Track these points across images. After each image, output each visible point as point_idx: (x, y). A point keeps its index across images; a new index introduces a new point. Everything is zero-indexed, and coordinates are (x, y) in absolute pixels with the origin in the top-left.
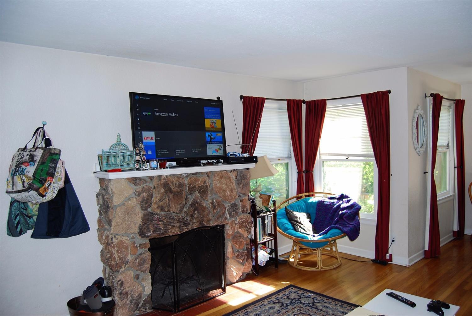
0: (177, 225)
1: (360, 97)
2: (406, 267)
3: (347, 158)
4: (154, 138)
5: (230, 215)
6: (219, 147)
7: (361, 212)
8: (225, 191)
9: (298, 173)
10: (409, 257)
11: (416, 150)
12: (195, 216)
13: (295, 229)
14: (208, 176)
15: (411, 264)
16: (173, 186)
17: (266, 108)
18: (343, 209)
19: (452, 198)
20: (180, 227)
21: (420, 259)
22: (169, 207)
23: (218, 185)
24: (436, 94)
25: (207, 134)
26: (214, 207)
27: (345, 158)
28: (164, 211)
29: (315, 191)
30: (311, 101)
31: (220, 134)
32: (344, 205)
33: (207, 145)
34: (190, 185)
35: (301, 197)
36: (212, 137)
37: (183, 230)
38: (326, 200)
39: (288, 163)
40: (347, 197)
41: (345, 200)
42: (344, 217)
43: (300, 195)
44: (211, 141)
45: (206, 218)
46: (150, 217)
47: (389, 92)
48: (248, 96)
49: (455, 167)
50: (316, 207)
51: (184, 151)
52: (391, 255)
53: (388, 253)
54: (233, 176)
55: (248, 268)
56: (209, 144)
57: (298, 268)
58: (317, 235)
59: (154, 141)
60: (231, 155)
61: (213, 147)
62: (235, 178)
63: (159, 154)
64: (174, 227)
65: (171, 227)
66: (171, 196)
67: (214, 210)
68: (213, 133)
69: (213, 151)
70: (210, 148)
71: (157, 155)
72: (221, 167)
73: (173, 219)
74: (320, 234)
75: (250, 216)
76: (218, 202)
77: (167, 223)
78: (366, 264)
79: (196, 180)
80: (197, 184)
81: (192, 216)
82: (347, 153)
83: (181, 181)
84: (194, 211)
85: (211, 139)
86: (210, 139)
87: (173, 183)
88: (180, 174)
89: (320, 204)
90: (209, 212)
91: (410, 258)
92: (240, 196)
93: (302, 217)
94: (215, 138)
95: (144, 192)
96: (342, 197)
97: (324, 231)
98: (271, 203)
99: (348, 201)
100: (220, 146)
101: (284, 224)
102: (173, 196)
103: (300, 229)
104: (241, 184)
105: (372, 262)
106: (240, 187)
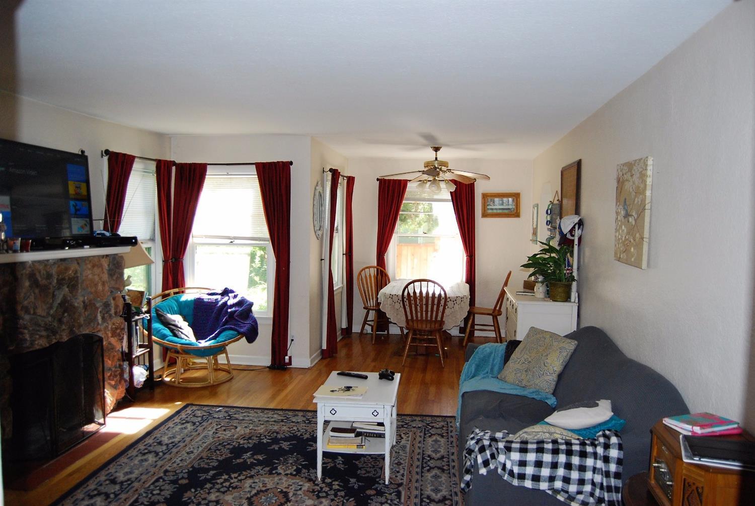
0: (44, 333)
1: (254, 166)
2: (308, 369)
3: (232, 242)
4: (9, 207)
5: (103, 318)
6: (84, 223)
7: (254, 309)
8: (96, 285)
9: (163, 261)
10: (310, 358)
11: (315, 232)
12: (65, 320)
13: (175, 335)
14: (78, 263)
15: (312, 365)
16: (41, 277)
17: (134, 170)
18: (231, 306)
19: (340, 290)
20: (48, 337)
21: (319, 359)
22: (35, 308)
23: (90, 276)
24: (334, 169)
25: (71, 203)
26: (85, 307)
27: (228, 241)
28: (29, 314)
29: (187, 286)
30: (184, 163)
31: (86, 203)
32: (231, 302)
33: (72, 219)
34: (59, 276)
35: (169, 295)
36: (77, 208)
37: (52, 341)
38: (206, 298)
39: (151, 247)
40: (232, 292)
41: (231, 295)
42: (235, 316)
43: (167, 292)
44: (75, 214)
45: (78, 323)
47: (291, 163)
48: (115, 151)
49: (343, 254)
50: (192, 306)
52: (290, 358)
53: (287, 356)
54: (105, 263)
55: (121, 392)
56: (74, 218)
57: (182, 386)
58: (204, 341)
59: (10, 210)
60: (98, 234)
61: (78, 222)
62: (107, 266)
63: (16, 230)
64: (41, 336)
65: (37, 337)
66: (37, 291)
67: (85, 311)
68: (77, 202)
69: (80, 228)
70: (75, 223)
71: (13, 231)
72: (87, 252)
73: (40, 326)
74: (208, 339)
75: (122, 320)
76: (90, 301)
77: (32, 332)
78: (262, 371)
79: (67, 269)
80: (67, 274)
81: (60, 321)
82: (232, 235)
83: (48, 270)
84: (63, 314)
85: (76, 210)
86: (74, 210)
87: (40, 272)
88: (46, 260)
89: (198, 302)
90: (80, 315)
91: (313, 357)
92: (112, 292)
93: (178, 319)
94: (80, 209)
96: (226, 292)
97: (214, 335)
98: (145, 301)
99: (235, 297)
100: (86, 221)
101: (160, 330)
102: (40, 292)
103: (183, 336)
104: (114, 274)
105: (268, 369)
106: (114, 280)
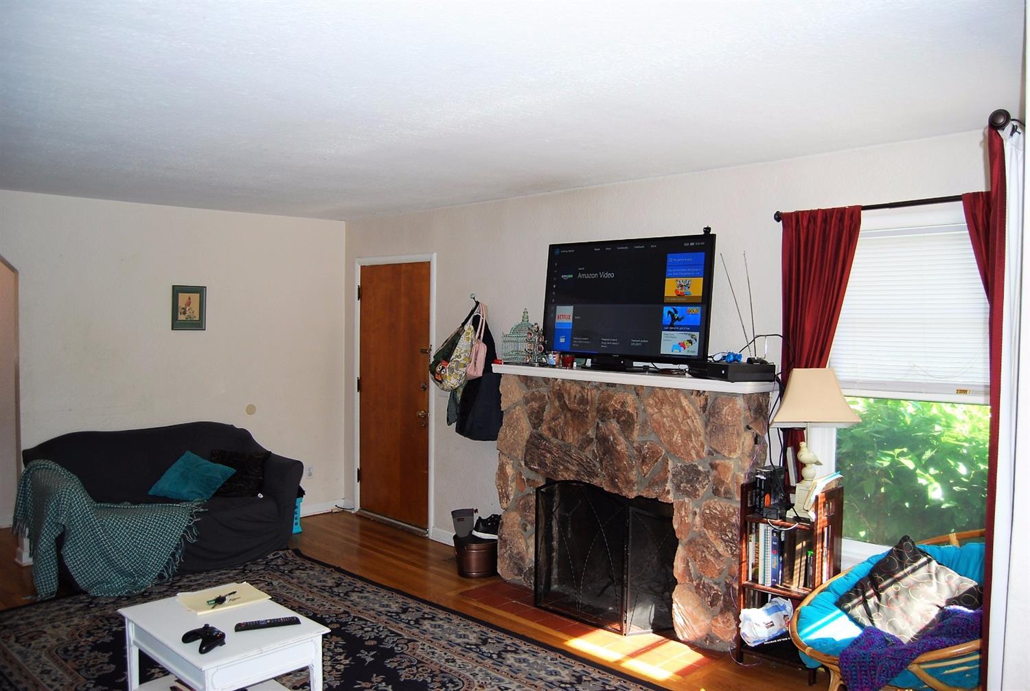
4: (571, 317)
6: (690, 338)
8: (670, 433)
14: (638, 394)
16: (569, 399)
20: (578, 474)
22: (564, 433)
25: (666, 309)
26: (644, 459)
28: (556, 438)
31: (695, 310)
33: (663, 332)
34: (600, 404)
36: (676, 316)
44: (671, 325)
45: (625, 476)
46: (536, 441)
51: (615, 342)
56: (668, 330)
59: (571, 321)
61: (675, 337)
62: (699, 410)
63: (575, 343)
66: (569, 415)
67: (642, 464)
68: (678, 308)
69: (674, 346)
70: (669, 339)
71: (571, 345)
73: (571, 456)
75: (736, 510)
76: (653, 452)
77: (558, 460)
79: (610, 397)
83: (585, 394)
85: (673, 319)
86: (671, 320)
87: (569, 394)
88: (586, 382)
90: (632, 466)
92: (712, 454)
94: (682, 318)
95: (532, 400)
102: (571, 417)
